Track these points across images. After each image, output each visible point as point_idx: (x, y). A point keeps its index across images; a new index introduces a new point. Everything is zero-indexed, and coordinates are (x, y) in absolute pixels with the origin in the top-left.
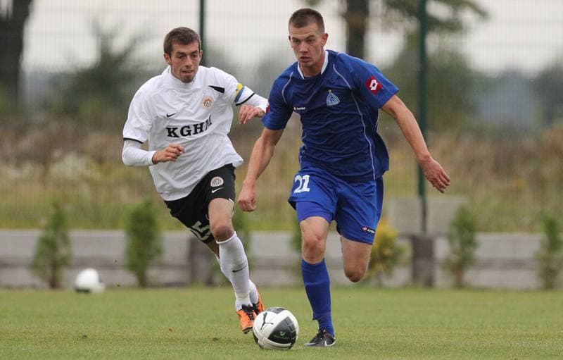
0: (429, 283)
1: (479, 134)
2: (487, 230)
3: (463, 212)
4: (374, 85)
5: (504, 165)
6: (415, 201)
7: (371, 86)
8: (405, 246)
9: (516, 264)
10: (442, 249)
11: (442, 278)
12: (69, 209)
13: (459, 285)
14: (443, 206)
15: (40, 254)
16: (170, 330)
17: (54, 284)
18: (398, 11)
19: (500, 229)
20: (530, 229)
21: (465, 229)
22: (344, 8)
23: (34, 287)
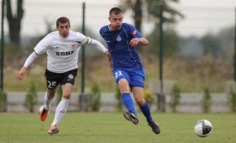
0: (164, 111)
1: (181, 58)
2: (184, 92)
3: (175, 86)
4: (135, 32)
5: (190, 69)
6: (159, 82)
7: (134, 33)
8: (155, 98)
9: (195, 104)
10: (168, 99)
11: (168, 109)
12: (37, 85)
13: (174, 111)
14: (169, 84)
15: (27, 101)
16: (73, 127)
17: (32, 111)
18: (153, 15)
19: (189, 92)
20: (199, 92)
21: (176, 92)
22: (134, 14)
23: (25, 112)
